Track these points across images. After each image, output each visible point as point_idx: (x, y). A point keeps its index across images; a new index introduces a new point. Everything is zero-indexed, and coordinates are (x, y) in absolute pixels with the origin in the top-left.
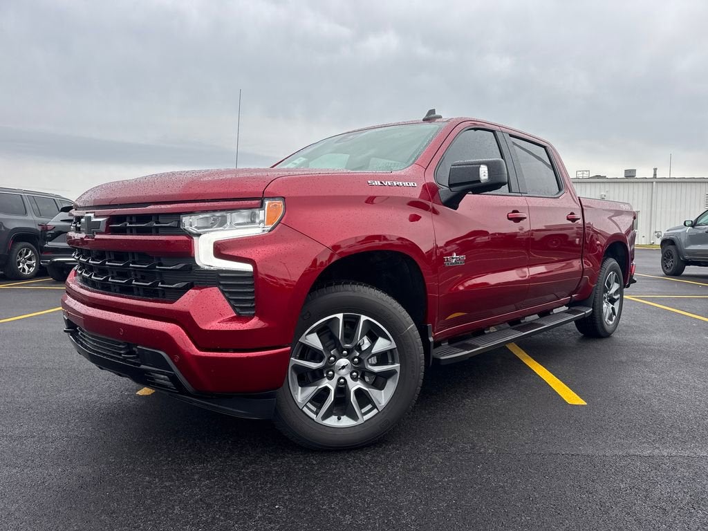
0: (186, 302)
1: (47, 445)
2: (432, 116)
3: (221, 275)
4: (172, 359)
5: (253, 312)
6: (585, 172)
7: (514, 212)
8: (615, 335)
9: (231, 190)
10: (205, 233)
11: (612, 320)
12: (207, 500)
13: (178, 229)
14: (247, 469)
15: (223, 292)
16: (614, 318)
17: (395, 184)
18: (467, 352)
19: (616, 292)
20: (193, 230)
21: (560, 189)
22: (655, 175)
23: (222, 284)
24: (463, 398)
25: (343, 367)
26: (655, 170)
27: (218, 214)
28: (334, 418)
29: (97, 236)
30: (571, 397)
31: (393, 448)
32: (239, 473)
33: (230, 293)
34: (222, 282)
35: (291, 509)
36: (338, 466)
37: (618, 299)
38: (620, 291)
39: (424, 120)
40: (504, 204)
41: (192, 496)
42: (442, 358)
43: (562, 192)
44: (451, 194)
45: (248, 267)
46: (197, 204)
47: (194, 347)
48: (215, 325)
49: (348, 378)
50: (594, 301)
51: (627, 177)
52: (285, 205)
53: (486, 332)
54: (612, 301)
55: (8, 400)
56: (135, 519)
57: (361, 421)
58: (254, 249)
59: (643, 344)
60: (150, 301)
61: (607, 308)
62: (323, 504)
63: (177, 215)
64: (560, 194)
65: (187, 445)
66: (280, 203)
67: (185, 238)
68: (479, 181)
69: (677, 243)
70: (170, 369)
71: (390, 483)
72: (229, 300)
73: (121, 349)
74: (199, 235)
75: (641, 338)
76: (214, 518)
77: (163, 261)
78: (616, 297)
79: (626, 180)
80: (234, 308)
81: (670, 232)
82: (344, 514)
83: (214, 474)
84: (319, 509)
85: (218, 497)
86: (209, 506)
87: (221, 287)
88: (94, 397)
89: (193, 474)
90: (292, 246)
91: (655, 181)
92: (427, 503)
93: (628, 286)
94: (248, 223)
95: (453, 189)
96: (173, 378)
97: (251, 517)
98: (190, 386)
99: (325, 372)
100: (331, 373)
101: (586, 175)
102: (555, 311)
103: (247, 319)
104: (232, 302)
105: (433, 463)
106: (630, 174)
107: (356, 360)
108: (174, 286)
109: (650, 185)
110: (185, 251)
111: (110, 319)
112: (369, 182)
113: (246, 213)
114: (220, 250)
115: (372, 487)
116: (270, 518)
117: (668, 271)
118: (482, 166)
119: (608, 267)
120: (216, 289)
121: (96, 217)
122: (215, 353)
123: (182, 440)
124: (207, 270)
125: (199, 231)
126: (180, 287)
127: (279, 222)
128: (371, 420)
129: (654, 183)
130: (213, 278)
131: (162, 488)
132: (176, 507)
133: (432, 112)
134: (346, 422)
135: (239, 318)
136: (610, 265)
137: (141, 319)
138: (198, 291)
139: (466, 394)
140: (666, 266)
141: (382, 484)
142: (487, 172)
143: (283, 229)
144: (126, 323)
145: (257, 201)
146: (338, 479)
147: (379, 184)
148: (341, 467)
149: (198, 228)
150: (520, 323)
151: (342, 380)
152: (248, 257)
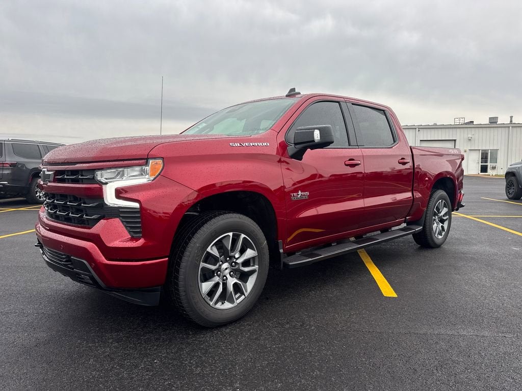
0: (98, 228)
1: (23, 318)
2: (293, 93)
3: (120, 210)
4: (91, 265)
5: (141, 235)
6: (462, 119)
7: (350, 160)
8: (445, 246)
9: (126, 153)
10: (110, 182)
11: (441, 235)
12: (112, 356)
13: (93, 180)
14: (145, 336)
15: (122, 222)
16: (443, 233)
17: (251, 145)
18: (310, 259)
19: (445, 215)
20: (103, 180)
21: (394, 141)
22: (511, 121)
23: (122, 217)
24: (310, 291)
25: (226, 269)
26: (511, 117)
27: (121, 169)
28: (220, 303)
29: (49, 184)
30: (388, 291)
31: (247, 324)
32: (139, 339)
33: (127, 222)
34: (121, 215)
35: (164, 363)
36: (205, 336)
37: (447, 219)
38: (448, 214)
39: (286, 96)
40: (342, 155)
41: (104, 352)
42: (290, 264)
43: (396, 143)
44: (295, 150)
45: (137, 205)
46: (105, 163)
47: (104, 258)
48: (117, 244)
49: (228, 276)
50: (425, 221)
51: (491, 123)
52: (163, 162)
53: (333, 244)
54: (442, 221)
55: (7, 288)
56: (63, 366)
57: (235, 304)
58: (141, 193)
59: (462, 253)
60: (79, 227)
61: (436, 226)
62: (186, 360)
63: (93, 171)
64: (394, 145)
65: (112, 320)
66: (160, 161)
67: (97, 186)
68: (314, 141)
69: (517, 174)
70: (89, 272)
71: (235, 348)
72: (126, 227)
73: (64, 258)
74: (106, 183)
75: (465, 249)
76: (113, 367)
77: (86, 201)
78: (445, 218)
79: (491, 126)
80: (129, 232)
81: (512, 166)
82: (197, 367)
83: (122, 339)
84: (182, 363)
85: (119, 354)
86: (112, 359)
87: (121, 218)
88: (62, 287)
89: (109, 339)
90: (168, 190)
91: (512, 125)
92: (255, 361)
93: (457, 210)
94: (139, 175)
95: (297, 146)
96: (92, 278)
97: (136, 367)
98: (103, 283)
99: (216, 272)
100: (219, 273)
101: (462, 121)
102: (393, 229)
103: (137, 239)
104: (128, 228)
105: (271, 335)
106: (493, 121)
107: (233, 264)
108: (92, 217)
109: (507, 129)
110: (98, 194)
111: (55, 238)
112: (231, 144)
113: (138, 168)
114: (119, 193)
115: (222, 350)
116: (148, 368)
117: (510, 196)
118: (316, 130)
119: (437, 197)
120: (118, 219)
121: (48, 171)
122: (116, 262)
123: (110, 317)
124: (112, 207)
125: (107, 181)
126: (95, 218)
127: (159, 174)
128: (241, 303)
129: (511, 127)
130: (116, 212)
131: (86, 347)
132: (91, 360)
133: (293, 90)
134: (227, 305)
135: (133, 239)
136: (438, 196)
137: (73, 239)
138: (106, 221)
139: (314, 288)
140: (509, 192)
141: (230, 348)
142: (319, 134)
143: (162, 178)
144: (64, 241)
145: (143, 161)
146: (202, 344)
147: (239, 145)
148: (207, 336)
149: (106, 179)
150: (363, 237)
151: (225, 278)
152: (136, 198)
